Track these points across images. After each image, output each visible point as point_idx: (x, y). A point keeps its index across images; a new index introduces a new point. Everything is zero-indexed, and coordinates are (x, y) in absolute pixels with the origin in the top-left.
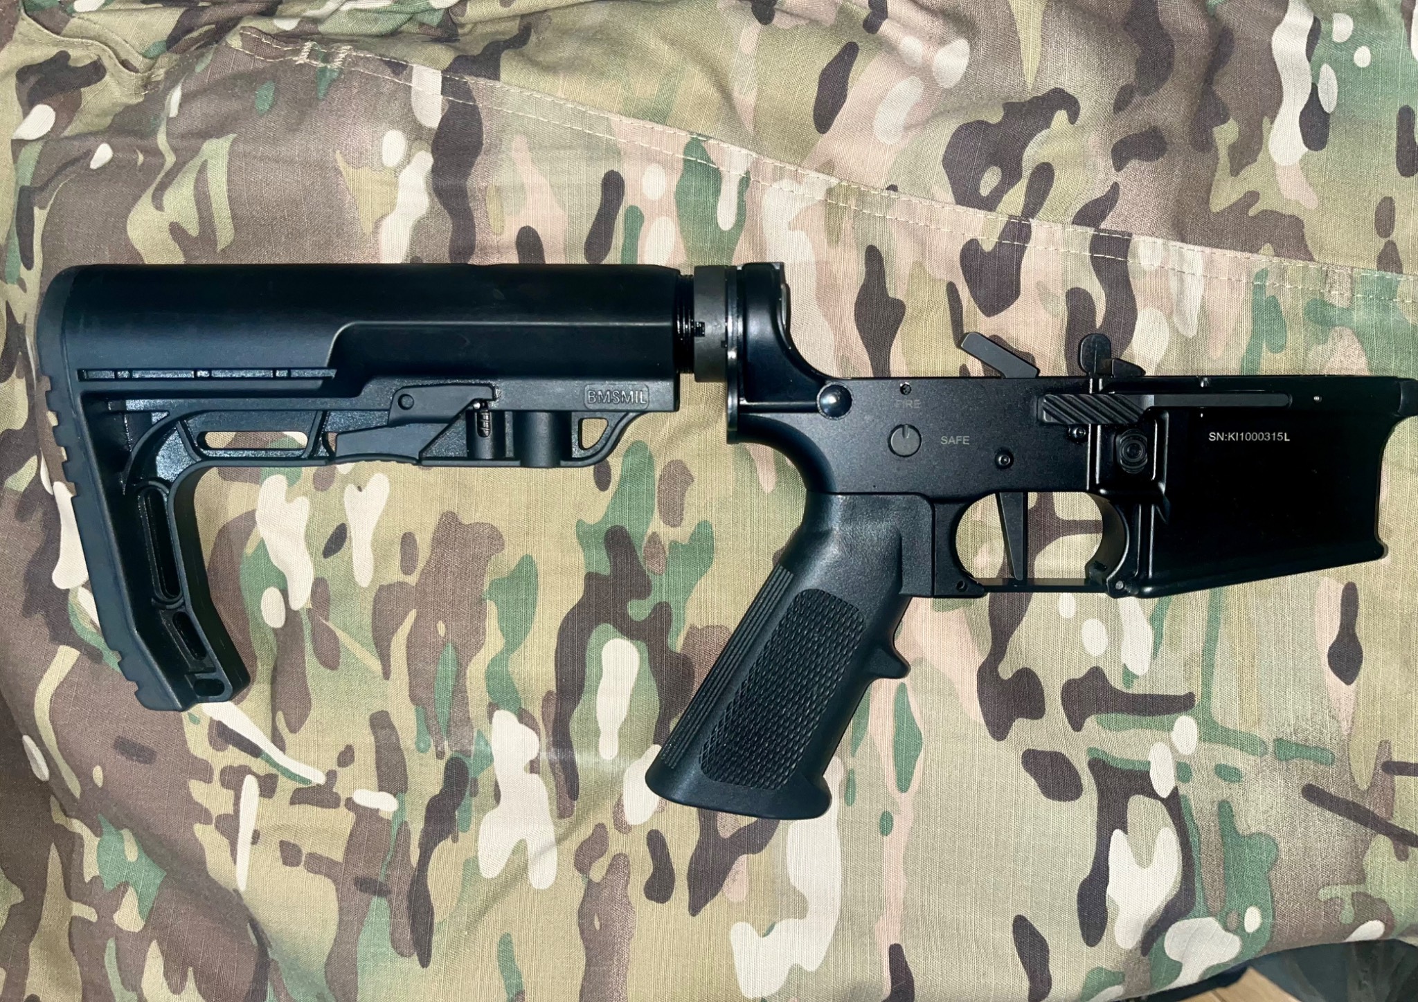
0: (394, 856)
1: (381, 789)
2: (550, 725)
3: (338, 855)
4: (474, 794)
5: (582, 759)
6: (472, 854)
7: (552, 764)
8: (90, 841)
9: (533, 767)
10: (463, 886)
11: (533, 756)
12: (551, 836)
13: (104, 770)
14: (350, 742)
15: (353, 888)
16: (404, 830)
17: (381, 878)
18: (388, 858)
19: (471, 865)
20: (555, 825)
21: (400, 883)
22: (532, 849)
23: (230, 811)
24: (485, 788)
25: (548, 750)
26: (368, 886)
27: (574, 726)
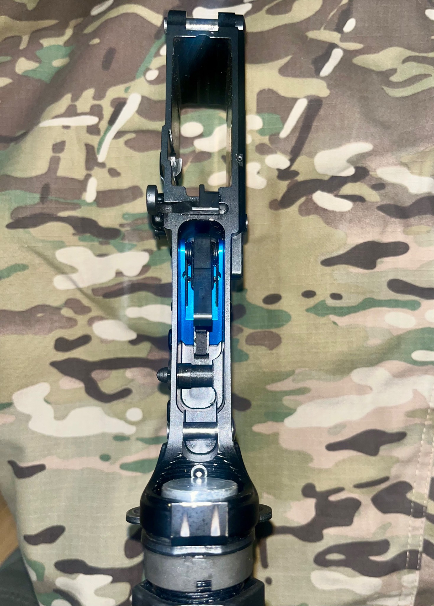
0: (63, 203)
1: (98, 193)
2: (143, 281)
3: (61, 173)
4: (101, 243)
5: (125, 299)
6: (67, 244)
7: (121, 283)
8: (61, 41)
9: (119, 274)
10: (50, 242)
11: (125, 273)
12: (81, 285)
13: (98, 44)
14: (123, 175)
15: (43, 183)
16: (76, 206)
17: (50, 197)
18: (61, 200)
19: (61, 244)
20: (88, 287)
21: (48, 208)
22: (74, 276)
23: (79, 111)
24: (105, 248)
25: (130, 281)
26: (45, 191)
27: (143, 294)
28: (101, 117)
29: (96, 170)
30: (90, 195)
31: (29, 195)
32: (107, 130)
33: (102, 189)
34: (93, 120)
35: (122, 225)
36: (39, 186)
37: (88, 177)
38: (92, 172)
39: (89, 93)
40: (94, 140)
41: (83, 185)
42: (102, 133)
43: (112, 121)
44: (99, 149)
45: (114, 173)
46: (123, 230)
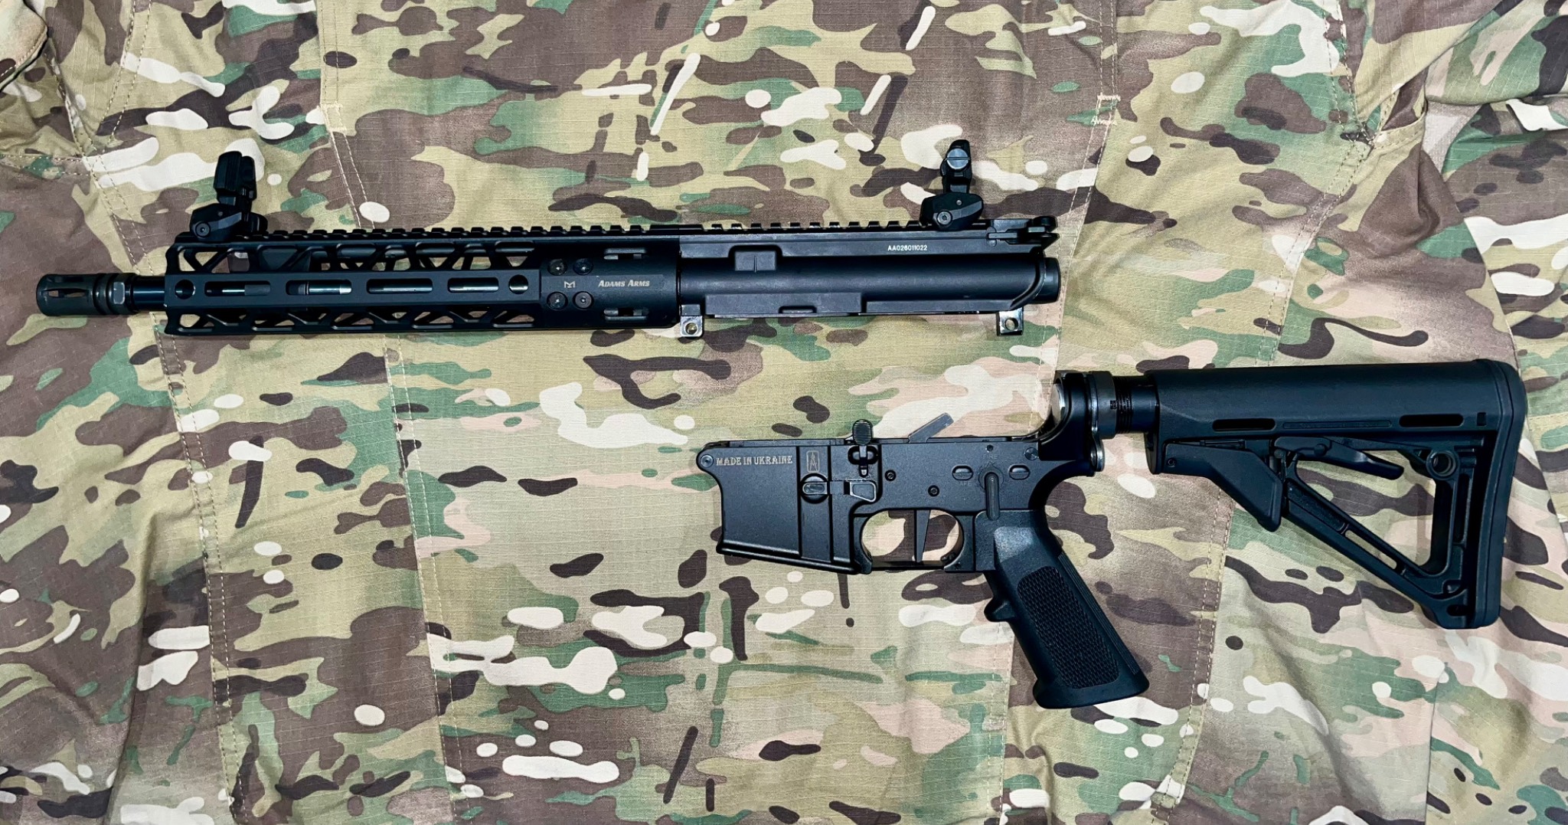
28: (654, 84)
29: (648, 145)
30: (641, 173)
31: (573, 174)
32: (663, 99)
33: (655, 165)
34: (646, 88)
35: (679, 207)
36: (584, 164)
37: (639, 151)
38: (643, 146)
39: (642, 58)
40: (647, 111)
41: (632, 161)
42: (657, 103)
43: (667, 88)
44: (653, 121)
45: (669, 147)
46: (679, 212)
